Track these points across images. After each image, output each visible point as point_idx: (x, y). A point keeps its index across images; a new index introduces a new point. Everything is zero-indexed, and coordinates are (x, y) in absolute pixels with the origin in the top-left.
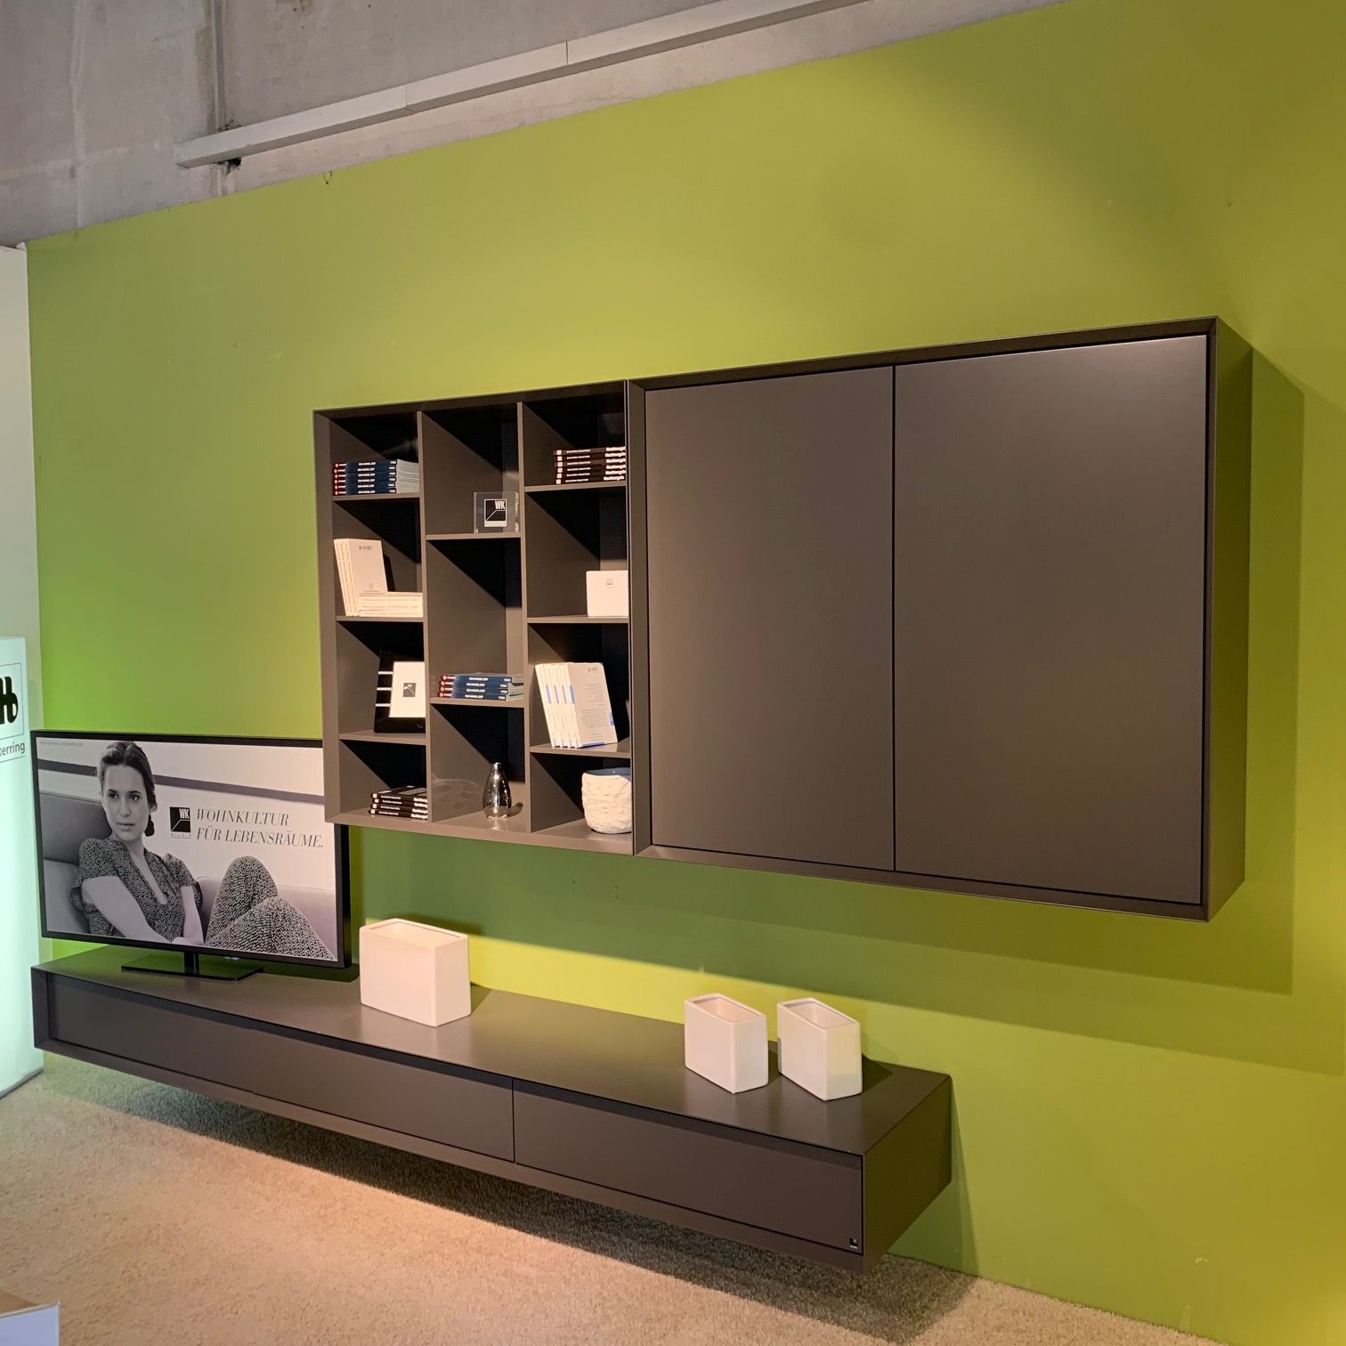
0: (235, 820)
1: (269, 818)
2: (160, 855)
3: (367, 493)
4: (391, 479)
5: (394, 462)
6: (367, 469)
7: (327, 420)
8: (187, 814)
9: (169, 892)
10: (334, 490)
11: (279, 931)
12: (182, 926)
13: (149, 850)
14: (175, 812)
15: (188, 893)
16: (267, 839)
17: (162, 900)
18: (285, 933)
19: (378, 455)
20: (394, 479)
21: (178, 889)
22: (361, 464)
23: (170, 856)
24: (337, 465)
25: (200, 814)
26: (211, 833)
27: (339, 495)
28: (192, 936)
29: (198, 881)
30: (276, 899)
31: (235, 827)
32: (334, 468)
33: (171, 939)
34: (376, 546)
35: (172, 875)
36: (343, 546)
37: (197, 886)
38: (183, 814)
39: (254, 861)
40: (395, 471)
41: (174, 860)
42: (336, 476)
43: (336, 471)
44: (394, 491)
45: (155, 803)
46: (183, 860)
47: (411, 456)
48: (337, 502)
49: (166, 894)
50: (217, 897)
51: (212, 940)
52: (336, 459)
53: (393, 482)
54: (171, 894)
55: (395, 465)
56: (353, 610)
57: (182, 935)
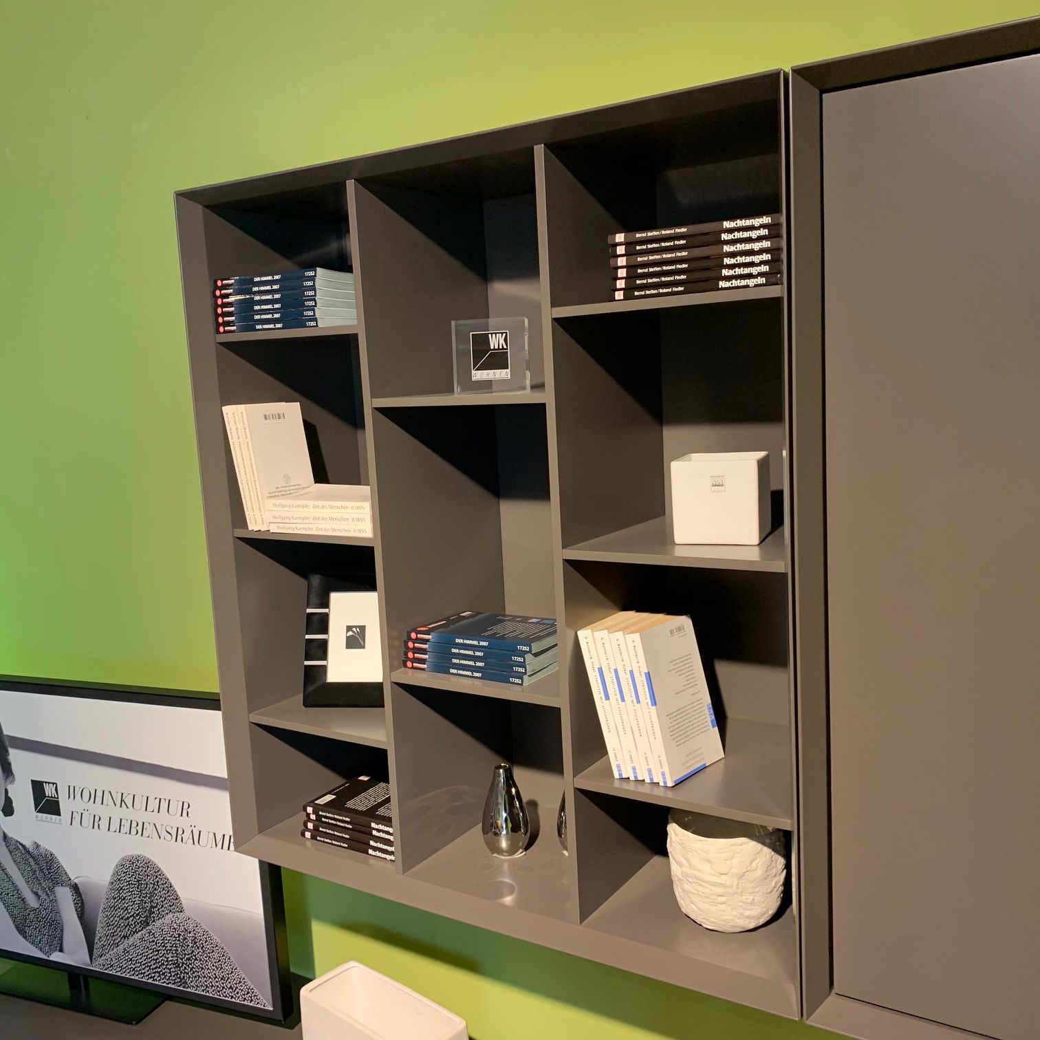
0: (118, 803)
1: (164, 805)
2: (24, 844)
3: (271, 330)
4: (307, 303)
5: (311, 273)
6: (267, 287)
7: (200, 208)
8: (54, 791)
9: (40, 892)
10: (218, 325)
11: (189, 959)
12: (61, 939)
13: (10, 835)
14: (38, 787)
15: (64, 896)
16: (163, 834)
17: (32, 902)
18: (198, 963)
19: (287, 264)
20: (312, 303)
21: (52, 890)
22: (257, 279)
23: (38, 846)
24: (219, 283)
25: (71, 792)
26: (88, 820)
27: (225, 332)
28: (74, 954)
29: (76, 881)
30: (181, 916)
31: (117, 813)
32: (216, 288)
33: (48, 953)
34: (292, 412)
35: (41, 870)
36: (237, 417)
37: (76, 888)
38: (49, 791)
39: (148, 863)
40: (313, 288)
41: (42, 851)
42: (219, 301)
43: (218, 293)
44: (313, 324)
45: (12, 774)
46: (53, 852)
47: (341, 264)
48: (223, 344)
49: (36, 894)
50: (102, 906)
51: (101, 961)
52: (218, 272)
53: (312, 309)
54: (44, 896)
55: (313, 278)
56: (259, 521)
57: (61, 950)
